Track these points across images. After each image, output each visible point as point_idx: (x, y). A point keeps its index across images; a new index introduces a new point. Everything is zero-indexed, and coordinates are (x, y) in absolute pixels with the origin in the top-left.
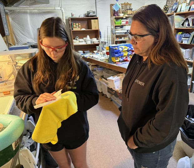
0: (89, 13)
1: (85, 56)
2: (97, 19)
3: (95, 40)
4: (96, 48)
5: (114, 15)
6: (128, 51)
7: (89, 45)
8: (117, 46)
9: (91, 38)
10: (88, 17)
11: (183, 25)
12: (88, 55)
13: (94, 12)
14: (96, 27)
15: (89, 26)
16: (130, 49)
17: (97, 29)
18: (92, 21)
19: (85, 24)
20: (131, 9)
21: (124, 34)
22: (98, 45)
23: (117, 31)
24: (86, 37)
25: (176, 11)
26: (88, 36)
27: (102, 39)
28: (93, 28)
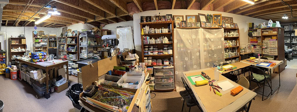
0: (20, 35)
1: (17, 58)
2: (25, 38)
3: (23, 50)
4: (24, 54)
5: (34, 37)
6: (42, 55)
7: (20, 52)
8: (36, 53)
9: (21, 48)
10: (20, 37)
11: (71, 42)
12: (19, 58)
13: (23, 35)
14: (24, 43)
15: (20, 42)
16: (43, 54)
17: (25, 44)
18: (22, 40)
19: (18, 41)
20: (44, 34)
21: (40, 47)
22: (25, 52)
23: (36, 45)
24: (18, 48)
25: (67, 36)
26: (20, 48)
27: (28, 49)
28: (23, 43)
